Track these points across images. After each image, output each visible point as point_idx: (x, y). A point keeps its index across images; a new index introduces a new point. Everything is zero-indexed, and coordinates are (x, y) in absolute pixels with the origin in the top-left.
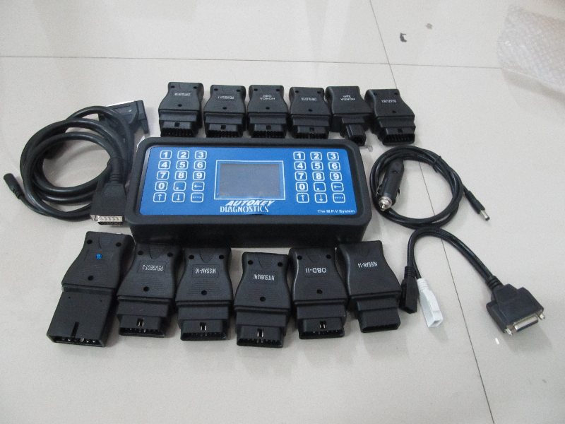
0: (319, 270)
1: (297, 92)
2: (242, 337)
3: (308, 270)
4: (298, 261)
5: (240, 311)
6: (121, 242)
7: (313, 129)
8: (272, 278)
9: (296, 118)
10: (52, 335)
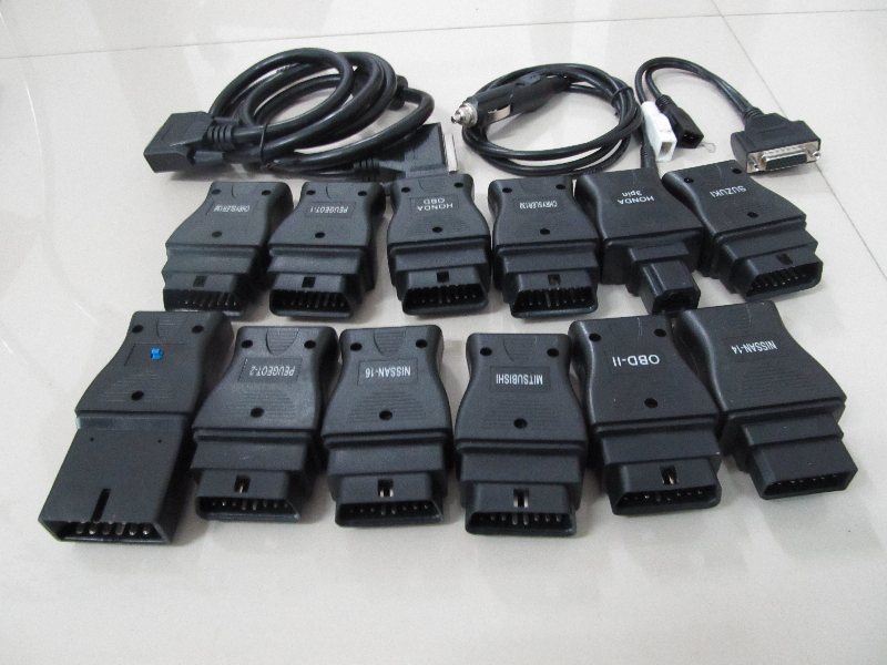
0: (644, 360)
1: (507, 190)
2: (478, 508)
3: (617, 361)
4: (590, 343)
5: (469, 451)
6: (203, 325)
7: (557, 278)
8: (539, 379)
9: (510, 254)
10: (50, 519)
